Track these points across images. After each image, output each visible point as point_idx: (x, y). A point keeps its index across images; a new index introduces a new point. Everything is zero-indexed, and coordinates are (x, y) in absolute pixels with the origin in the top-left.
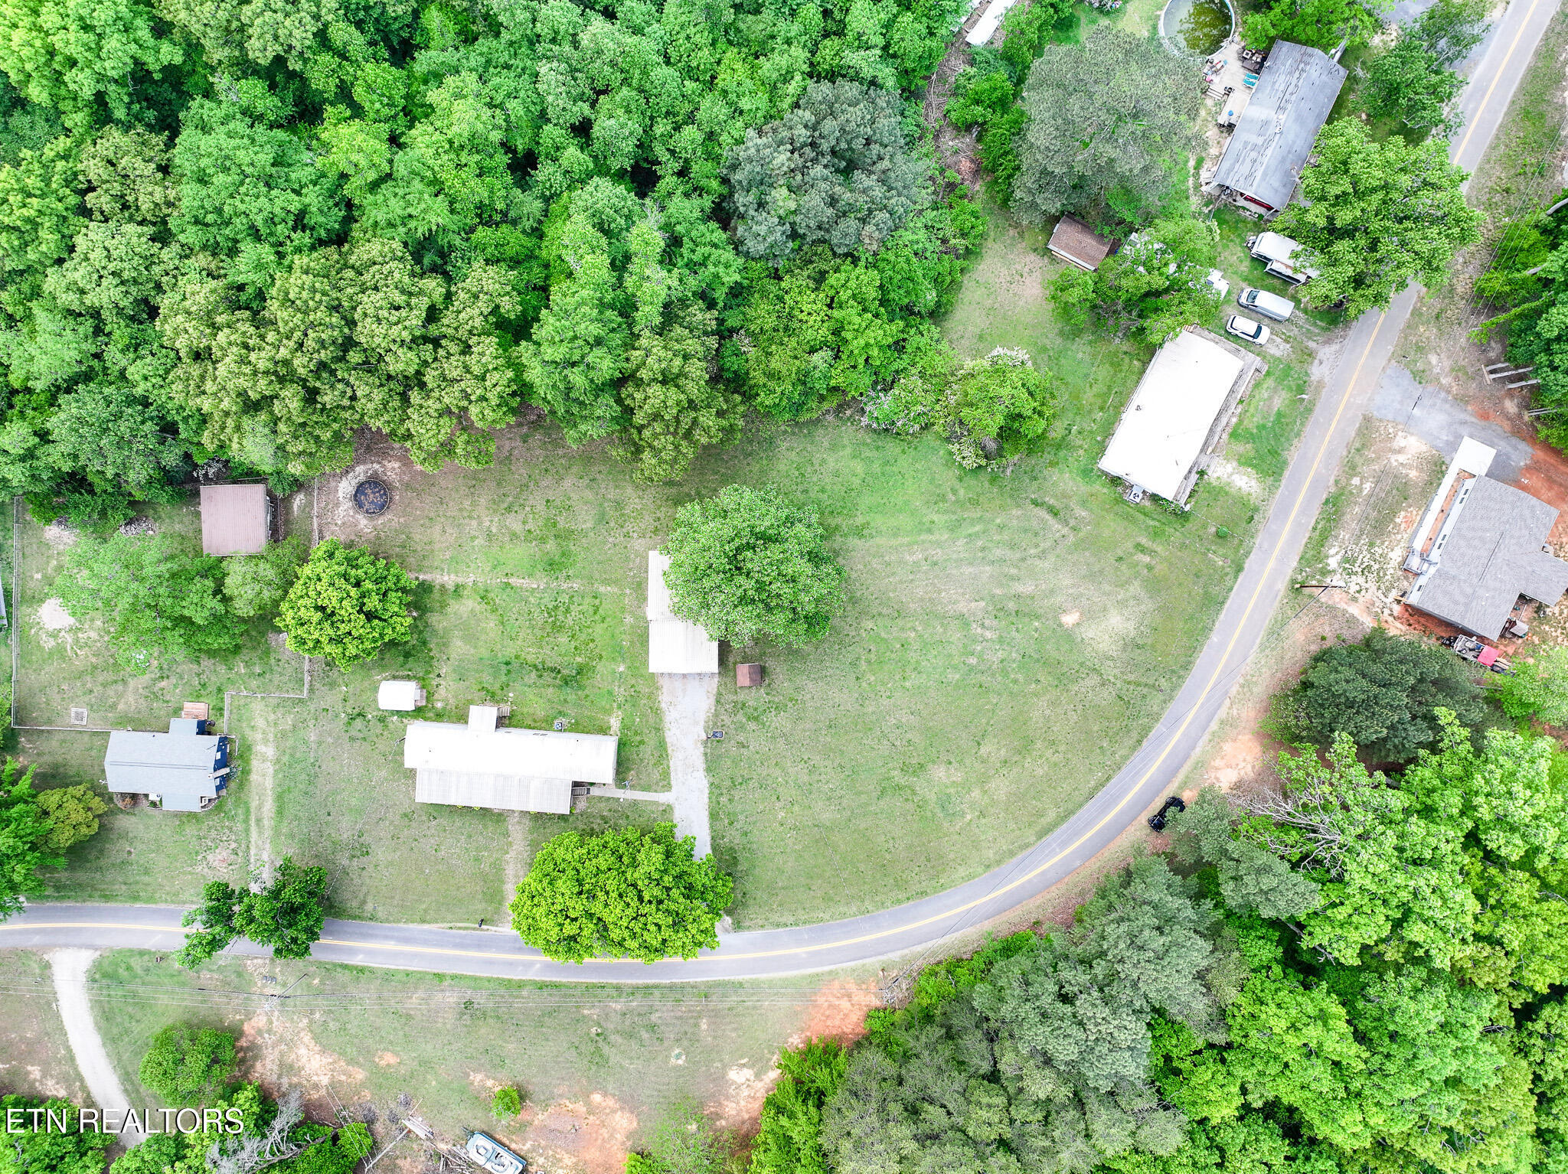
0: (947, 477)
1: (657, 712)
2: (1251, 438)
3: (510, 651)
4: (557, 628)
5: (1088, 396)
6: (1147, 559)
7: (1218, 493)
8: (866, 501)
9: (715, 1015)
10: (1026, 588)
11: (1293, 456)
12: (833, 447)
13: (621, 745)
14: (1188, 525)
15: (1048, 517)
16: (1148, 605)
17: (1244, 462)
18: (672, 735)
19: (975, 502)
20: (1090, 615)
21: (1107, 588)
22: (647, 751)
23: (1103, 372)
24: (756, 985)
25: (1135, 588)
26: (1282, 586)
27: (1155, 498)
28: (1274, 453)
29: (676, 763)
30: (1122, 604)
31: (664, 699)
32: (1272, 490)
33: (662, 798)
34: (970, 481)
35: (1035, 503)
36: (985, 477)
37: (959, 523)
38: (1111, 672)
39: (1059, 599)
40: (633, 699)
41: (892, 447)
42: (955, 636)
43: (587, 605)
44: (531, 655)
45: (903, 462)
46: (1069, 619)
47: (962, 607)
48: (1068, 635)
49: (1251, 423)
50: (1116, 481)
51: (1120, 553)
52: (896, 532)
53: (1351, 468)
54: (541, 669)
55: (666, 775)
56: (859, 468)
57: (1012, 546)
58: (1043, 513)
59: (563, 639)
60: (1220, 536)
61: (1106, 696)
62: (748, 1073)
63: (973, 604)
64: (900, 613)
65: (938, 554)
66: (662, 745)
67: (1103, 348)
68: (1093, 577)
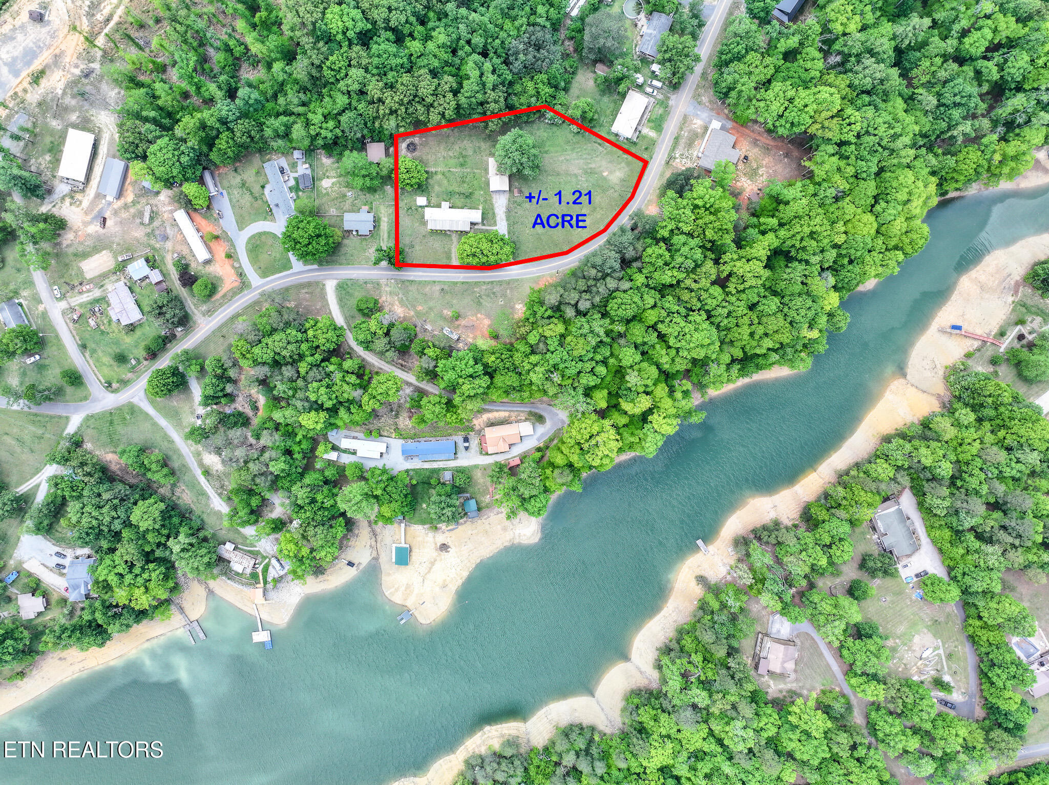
0: (570, 136)
1: (492, 204)
2: (653, 121)
3: (451, 189)
4: (464, 182)
5: (608, 112)
6: (625, 157)
7: (644, 137)
8: (548, 144)
9: (511, 289)
10: (593, 166)
11: (665, 126)
12: (538, 129)
13: (483, 214)
14: (636, 146)
15: (598, 146)
16: (627, 169)
17: (652, 128)
18: (497, 211)
19: (578, 143)
20: (611, 172)
21: (615, 165)
22: (490, 215)
23: (612, 105)
24: (522, 279)
25: (623, 164)
26: (663, 162)
27: (627, 139)
28: (660, 125)
29: (498, 218)
30: (620, 169)
31: (494, 201)
32: (660, 135)
33: (494, 228)
34: (577, 137)
35: (594, 142)
36: (580, 136)
37: (574, 149)
38: (617, 188)
39: (602, 169)
40: (485, 201)
41: (555, 129)
42: (574, 180)
43: (472, 176)
44: (457, 190)
45: (558, 133)
46: (605, 174)
47: (576, 172)
48: (605, 179)
49: (653, 117)
50: (617, 135)
51: (618, 155)
52: (557, 152)
53: (681, 129)
54: (460, 194)
55: (495, 222)
56: (546, 134)
57: (589, 154)
59: (465, 185)
60: (646, 149)
61: (616, 195)
62: (521, 305)
63: (578, 171)
64: (558, 174)
65: (568, 157)
66: (494, 213)
67: (612, 98)
68: (610, 162)
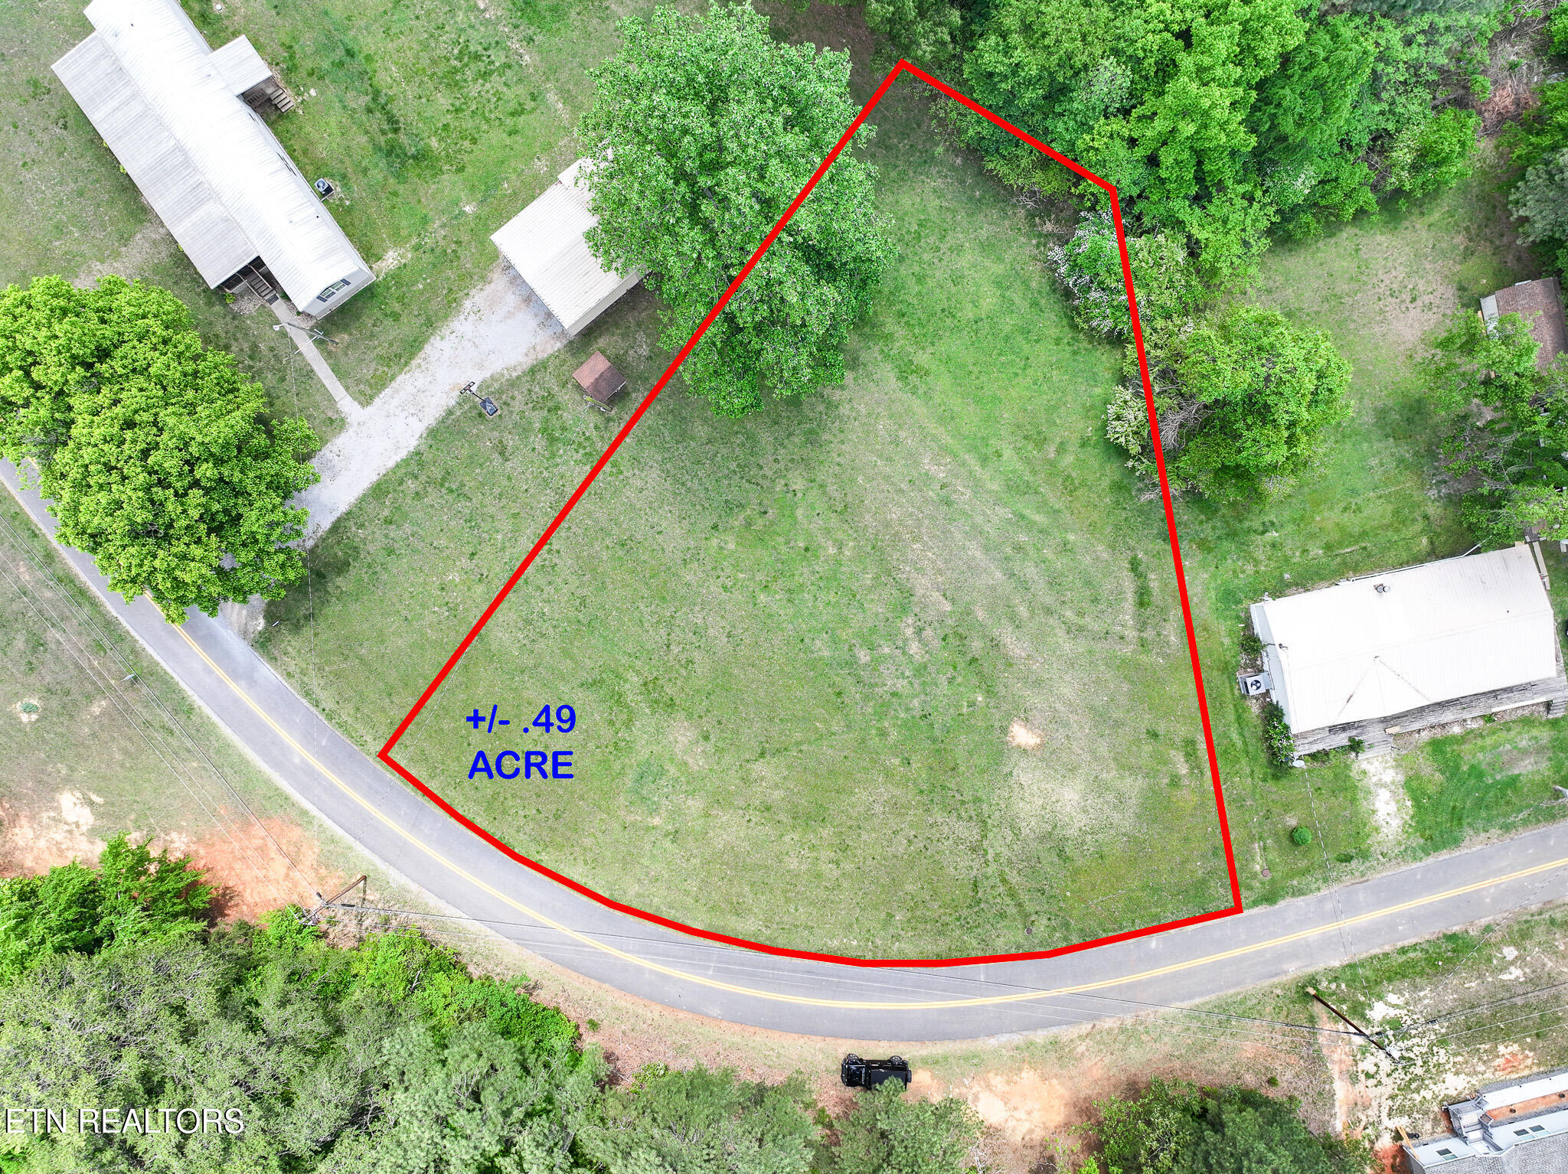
0: (1075, 426)
1: (451, 305)
2: (1451, 769)
3: (369, 42)
4: (452, 81)
5: (1330, 518)
6: (1183, 769)
7: (1346, 788)
8: (953, 345)
9: (119, 715)
10: (1015, 645)
11: (1475, 845)
12: (986, 247)
13: (368, 294)
14: (1271, 785)
15: (1130, 597)
16: (1125, 821)
17: (1413, 787)
18: (439, 349)
19: (1070, 487)
20: (1048, 755)
21: (1103, 749)
22: (391, 333)
23: (1376, 510)
24: (202, 733)
25: (1133, 786)
26: (1294, 970)
27: (1273, 713)
28: (1457, 816)
29: (406, 384)
30: (1099, 787)
31: (477, 298)
32: (1407, 854)
33: (346, 404)
34: (1094, 458)
35: (1134, 565)
36: (1112, 471)
37: (1025, 489)
38: (998, 844)
39: (1034, 699)
40: (443, 258)
41: (1050, 322)
42: (877, 608)
43: (513, 94)
44: (388, 76)
45: (1044, 352)
46: (1022, 735)
47: (922, 585)
48: (999, 751)
49: (1472, 755)
50: (1252, 645)
51: (1162, 728)
52: (947, 418)
53: (1521, 934)
54: (379, 104)
55: (379, 384)
56: (989, 301)
57: (1054, 582)
58: (1129, 585)
59: (444, 100)
60: (1293, 838)
61: (962, 866)
62: (86, 818)
63: (936, 596)
64: (845, 511)
65: (964, 495)
66: (413, 347)
67: (1408, 483)
68: (1100, 717)
